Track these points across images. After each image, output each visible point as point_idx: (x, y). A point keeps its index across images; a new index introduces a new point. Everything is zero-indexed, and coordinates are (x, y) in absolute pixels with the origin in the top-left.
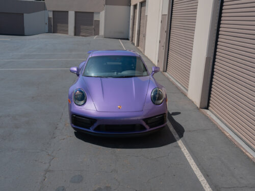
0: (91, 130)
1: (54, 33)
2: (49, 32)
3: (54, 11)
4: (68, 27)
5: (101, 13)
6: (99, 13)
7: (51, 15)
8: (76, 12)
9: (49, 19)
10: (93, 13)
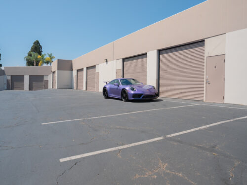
0: (141, 97)
1: (11, 89)
2: (8, 88)
3: (11, 76)
4: (23, 85)
5: (49, 76)
6: (48, 75)
7: (9, 78)
8: (30, 76)
9: (7, 80)
10: (43, 76)
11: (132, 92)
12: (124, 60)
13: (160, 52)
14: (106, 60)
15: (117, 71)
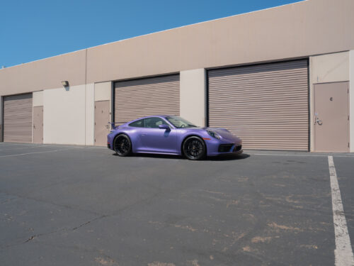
0: (231, 152)
11: (215, 142)
12: (115, 84)
13: (209, 72)
14: (67, 82)
15: (97, 104)
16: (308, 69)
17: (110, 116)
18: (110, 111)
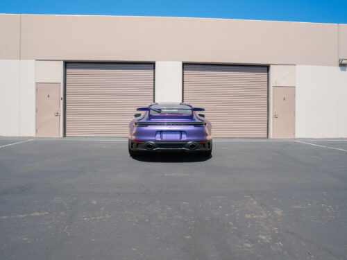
12: (67, 64)
13: (185, 66)
15: (40, 87)
16: (268, 75)
17: (62, 102)
18: (62, 96)
